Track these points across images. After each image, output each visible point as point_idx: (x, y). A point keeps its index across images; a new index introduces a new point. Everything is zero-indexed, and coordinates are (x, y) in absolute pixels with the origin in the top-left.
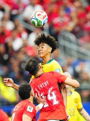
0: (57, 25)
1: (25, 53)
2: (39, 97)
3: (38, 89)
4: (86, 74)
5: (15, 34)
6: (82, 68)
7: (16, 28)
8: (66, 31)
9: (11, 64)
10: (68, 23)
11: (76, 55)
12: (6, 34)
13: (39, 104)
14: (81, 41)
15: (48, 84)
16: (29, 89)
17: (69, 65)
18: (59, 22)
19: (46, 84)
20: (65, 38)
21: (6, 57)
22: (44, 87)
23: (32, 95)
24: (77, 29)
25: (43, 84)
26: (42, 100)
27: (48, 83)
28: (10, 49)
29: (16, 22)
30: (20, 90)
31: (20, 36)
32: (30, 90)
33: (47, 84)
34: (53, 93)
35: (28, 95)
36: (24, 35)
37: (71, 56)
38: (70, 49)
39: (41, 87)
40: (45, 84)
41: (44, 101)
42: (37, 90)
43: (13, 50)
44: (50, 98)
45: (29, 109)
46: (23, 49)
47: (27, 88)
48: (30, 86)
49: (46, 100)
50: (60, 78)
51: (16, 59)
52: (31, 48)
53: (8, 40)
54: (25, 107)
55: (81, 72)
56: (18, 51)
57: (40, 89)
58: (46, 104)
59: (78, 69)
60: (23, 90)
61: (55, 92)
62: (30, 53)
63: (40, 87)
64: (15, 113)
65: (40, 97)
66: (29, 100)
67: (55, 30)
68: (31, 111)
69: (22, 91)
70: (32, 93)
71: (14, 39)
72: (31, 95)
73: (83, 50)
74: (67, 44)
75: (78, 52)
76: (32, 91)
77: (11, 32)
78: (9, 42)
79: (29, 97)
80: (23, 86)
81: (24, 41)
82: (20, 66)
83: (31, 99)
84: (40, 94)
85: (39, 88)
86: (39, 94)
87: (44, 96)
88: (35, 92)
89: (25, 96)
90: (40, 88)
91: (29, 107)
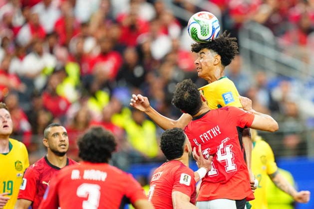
0: (236, 11)
1: (176, 65)
2: (199, 155)
3: (200, 142)
4: (293, 104)
5: (156, 27)
6: (285, 93)
7: (158, 16)
8: (254, 22)
9: (148, 85)
10: (258, 7)
11: (273, 67)
12: (140, 28)
13: (200, 168)
14: (282, 42)
15: (220, 133)
16: (181, 138)
17: (261, 86)
18: (240, 6)
19: (215, 132)
20: (251, 36)
21: (138, 72)
22: (212, 137)
23: (187, 151)
24: (276, 19)
25: (209, 132)
26: (205, 161)
27: (218, 130)
28: (147, 56)
29: (158, 6)
30: (164, 141)
31: (166, 32)
32: (183, 140)
33: (217, 132)
34: (228, 149)
35: (178, 150)
36: (174, 30)
37: (264, 69)
38: (263, 57)
39: (205, 137)
40: (213, 133)
41: (210, 164)
42: (196, 143)
43: (152, 59)
44: (220, 158)
45: (184, 179)
46: (172, 57)
47: (177, 137)
48: (181, 133)
49: (212, 162)
50: (242, 118)
51: (158, 75)
52: (186, 55)
53: (143, 39)
54: (174, 176)
55: (283, 100)
56: (163, 61)
57: (204, 142)
58: (212, 169)
59: (277, 94)
60: (170, 141)
61: (230, 147)
62: (185, 65)
63: (203, 137)
64: (155, 185)
65: (202, 156)
66: (181, 161)
67: (233, 20)
68: (188, 184)
69: (168, 143)
70: (187, 146)
71: (154, 38)
72: (185, 149)
73: (286, 58)
74: (257, 48)
75: (278, 62)
76: (187, 143)
77: (149, 23)
78: (146, 43)
79: (180, 154)
80: (168, 133)
81: (173, 41)
82: (165, 88)
83: (185, 159)
84: (203, 150)
85: (202, 139)
86: (200, 150)
87: (210, 155)
88: (193, 145)
89: (173, 153)
90: (204, 139)
91: (183, 175)
